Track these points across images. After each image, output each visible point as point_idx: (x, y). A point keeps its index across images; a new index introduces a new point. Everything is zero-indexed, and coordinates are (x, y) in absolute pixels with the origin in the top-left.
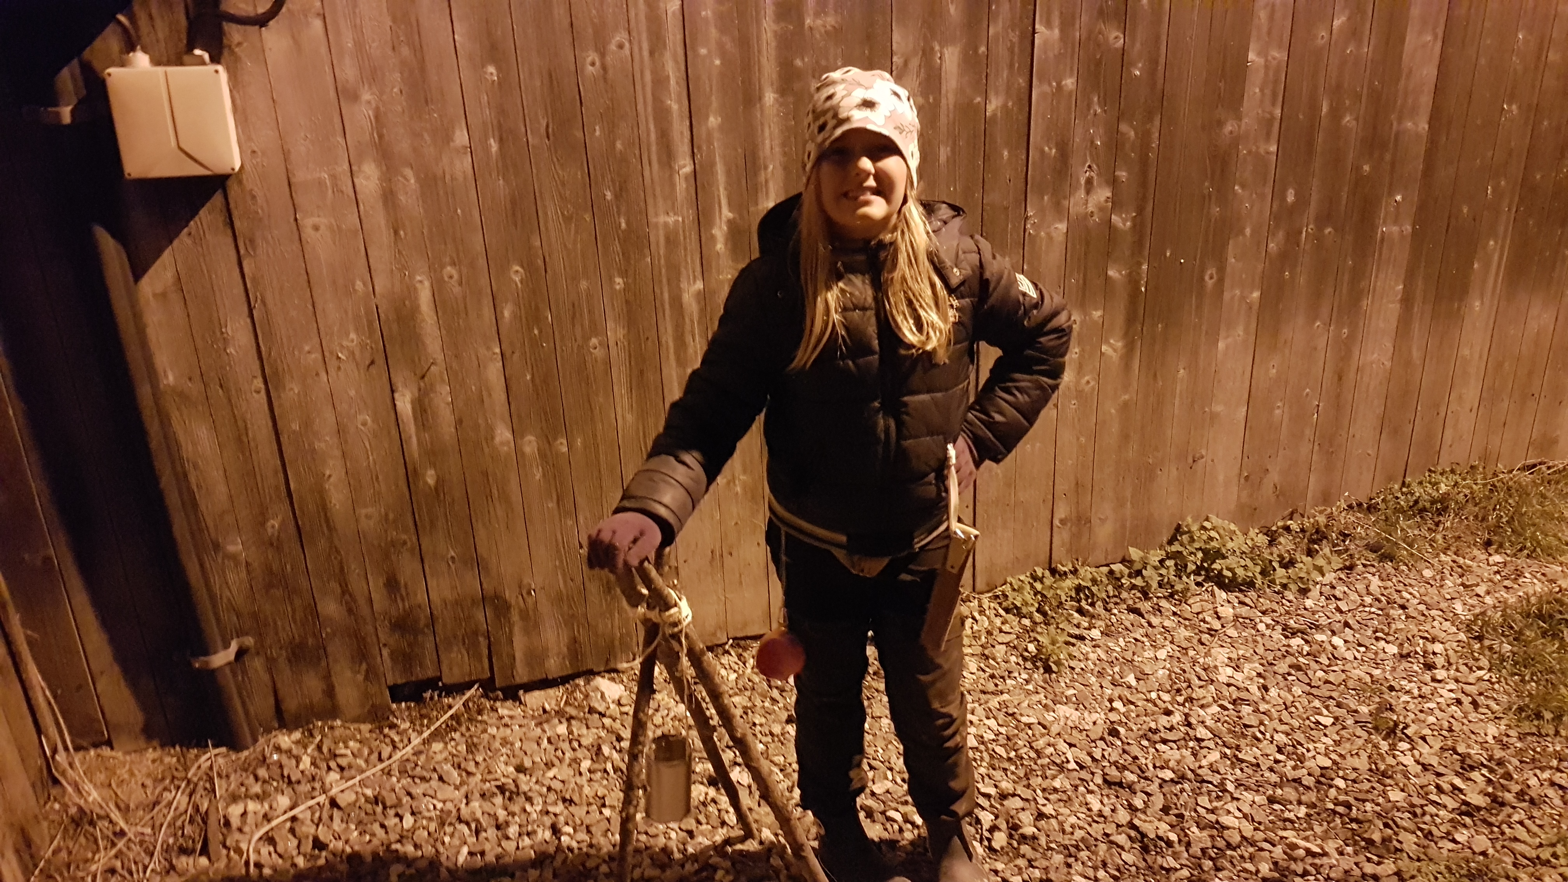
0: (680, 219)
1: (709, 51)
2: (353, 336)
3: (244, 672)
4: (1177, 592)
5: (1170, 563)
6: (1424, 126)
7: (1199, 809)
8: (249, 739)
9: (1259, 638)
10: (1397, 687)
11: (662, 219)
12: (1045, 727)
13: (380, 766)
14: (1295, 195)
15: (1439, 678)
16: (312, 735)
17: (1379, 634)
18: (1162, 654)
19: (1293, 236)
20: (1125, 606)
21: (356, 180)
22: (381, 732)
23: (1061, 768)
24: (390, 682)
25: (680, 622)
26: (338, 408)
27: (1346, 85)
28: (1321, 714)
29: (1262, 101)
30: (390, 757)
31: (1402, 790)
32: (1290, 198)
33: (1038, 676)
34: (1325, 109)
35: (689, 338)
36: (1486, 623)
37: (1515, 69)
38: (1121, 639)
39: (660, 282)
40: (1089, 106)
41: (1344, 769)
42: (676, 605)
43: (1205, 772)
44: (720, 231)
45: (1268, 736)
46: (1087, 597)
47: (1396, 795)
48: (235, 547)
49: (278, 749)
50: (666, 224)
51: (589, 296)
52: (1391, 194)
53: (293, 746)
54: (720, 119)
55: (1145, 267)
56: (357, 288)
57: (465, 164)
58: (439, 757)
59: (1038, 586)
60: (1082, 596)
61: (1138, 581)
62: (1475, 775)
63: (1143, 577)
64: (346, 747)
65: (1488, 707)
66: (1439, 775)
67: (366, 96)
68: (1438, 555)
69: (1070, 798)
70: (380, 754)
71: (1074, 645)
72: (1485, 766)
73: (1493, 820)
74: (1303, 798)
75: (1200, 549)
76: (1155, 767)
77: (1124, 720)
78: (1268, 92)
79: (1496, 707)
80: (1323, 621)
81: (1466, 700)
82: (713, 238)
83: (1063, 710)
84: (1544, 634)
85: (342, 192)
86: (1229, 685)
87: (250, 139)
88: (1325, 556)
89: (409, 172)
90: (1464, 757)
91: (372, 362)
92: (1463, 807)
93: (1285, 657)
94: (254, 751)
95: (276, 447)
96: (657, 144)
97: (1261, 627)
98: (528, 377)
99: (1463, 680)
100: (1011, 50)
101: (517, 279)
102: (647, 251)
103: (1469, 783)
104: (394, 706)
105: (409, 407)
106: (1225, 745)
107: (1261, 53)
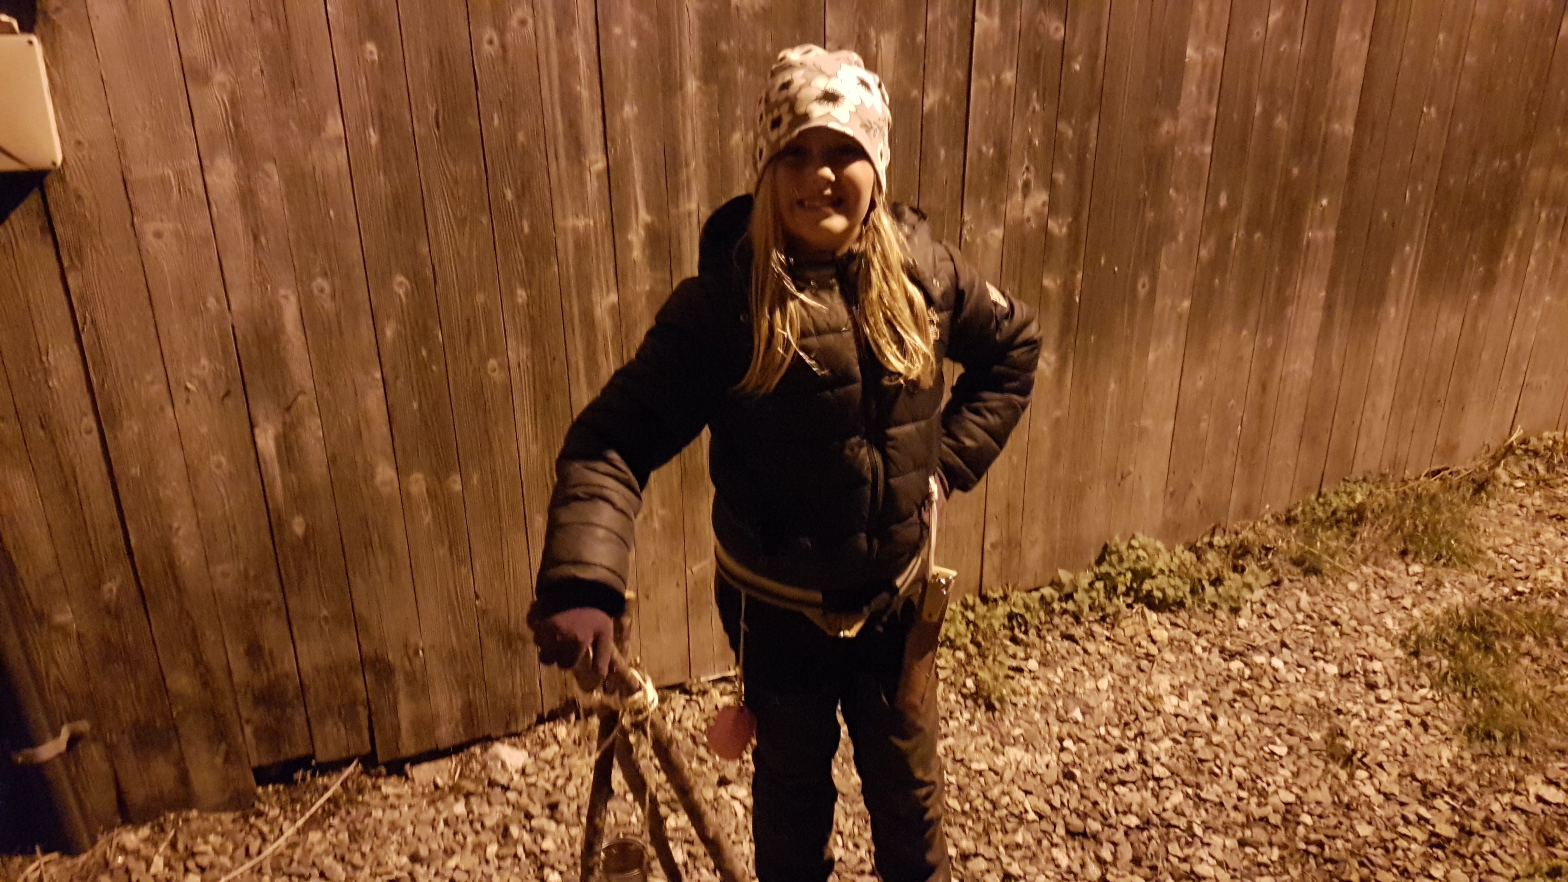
0: (592, 222)
1: (625, 31)
2: (204, 362)
3: (78, 762)
4: (1108, 615)
5: (1099, 585)
6: (1350, 128)
7: (1171, 858)
8: (86, 840)
9: (1198, 663)
10: (1345, 711)
11: (571, 222)
12: (996, 773)
13: (248, 865)
14: (1228, 199)
15: (1384, 698)
16: (162, 830)
17: (1317, 654)
18: (1103, 684)
19: (1224, 243)
20: (1058, 633)
21: (207, 178)
22: (246, 820)
23: (1021, 819)
24: (255, 762)
25: (645, 708)
26: (187, 447)
27: (1279, 85)
28: (1274, 743)
29: (1198, 101)
30: (259, 852)
31: (1370, 823)
32: (1223, 201)
33: (980, 715)
34: (1258, 109)
35: (601, 358)
36: (1420, 638)
37: (1435, 72)
38: (1059, 670)
39: (569, 295)
40: (1028, 102)
41: (1308, 804)
42: (640, 688)
43: (1169, 815)
44: (636, 237)
45: (1225, 770)
46: (1020, 626)
47: (1364, 830)
48: (64, 616)
49: (122, 849)
50: (575, 230)
51: (487, 313)
52: (1317, 199)
53: (142, 846)
54: (636, 109)
55: (1079, 276)
56: (209, 305)
57: (339, 157)
58: (319, 849)
59: (971, 615)
60: (1015, 623)
61: (1070, 606)
62: (1438, 803)
63: (1075, 601)
64: (206, 842)
65: (1436, 728)
66: (1402, 804)
67: (219, 76)
68: (1358, 567)
69: (1034, 855)
70: (247, 849)
71: (1013, 678)
72: (1446, 793)
73: (1463, 851)
74: (1274, 839)
75: (1129, 569)
76: (1117, 812)
77: (1077, 761)
78: (1204, 91)
79: (1444, 728)
80: (1259, 642)
81: (1415, 722)
82: (628, 244)
83: (1015, 753)
84: (1478, 646)
85: (191, 192)
86: (1177, 716)
87: (72, 127)
88: (1252, 572)
89: (271, 168)
90: (1424, 785)
91: (228, 394)
92: (1434, 839)
93: (1227, 682)
94: (93, 855)
95: (111, 496)
96: (565, 136)
97: (1198, 650)
98: (415, 405)
99: (1408, 700)
100: (950, 41)
101: (401, 292)
102: (553, 259)
103: (1434, 811)
104: (260, 790)
105: (271, 444)
106: (1184, 783)
107: (1199, 48)
